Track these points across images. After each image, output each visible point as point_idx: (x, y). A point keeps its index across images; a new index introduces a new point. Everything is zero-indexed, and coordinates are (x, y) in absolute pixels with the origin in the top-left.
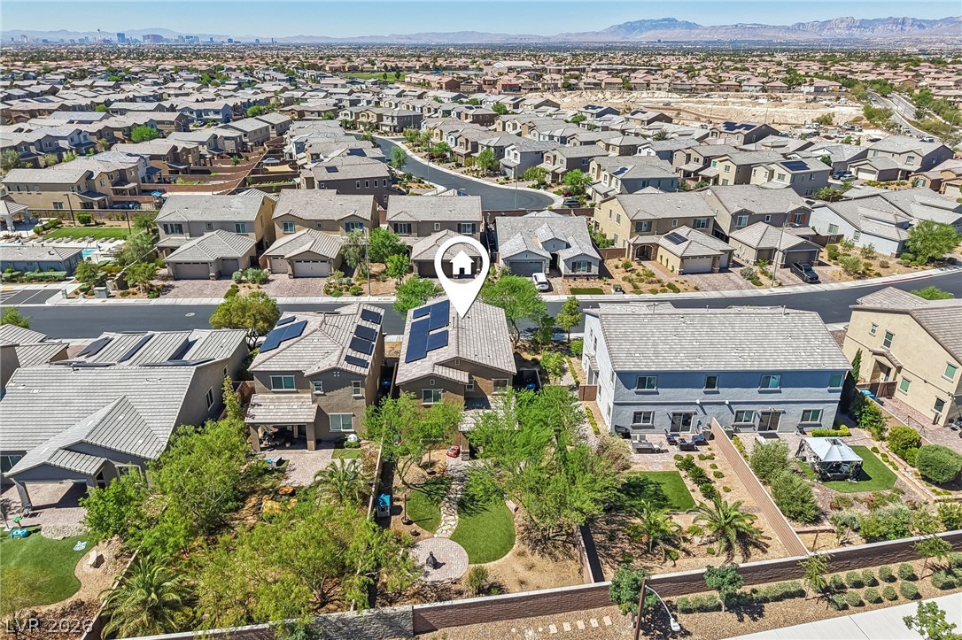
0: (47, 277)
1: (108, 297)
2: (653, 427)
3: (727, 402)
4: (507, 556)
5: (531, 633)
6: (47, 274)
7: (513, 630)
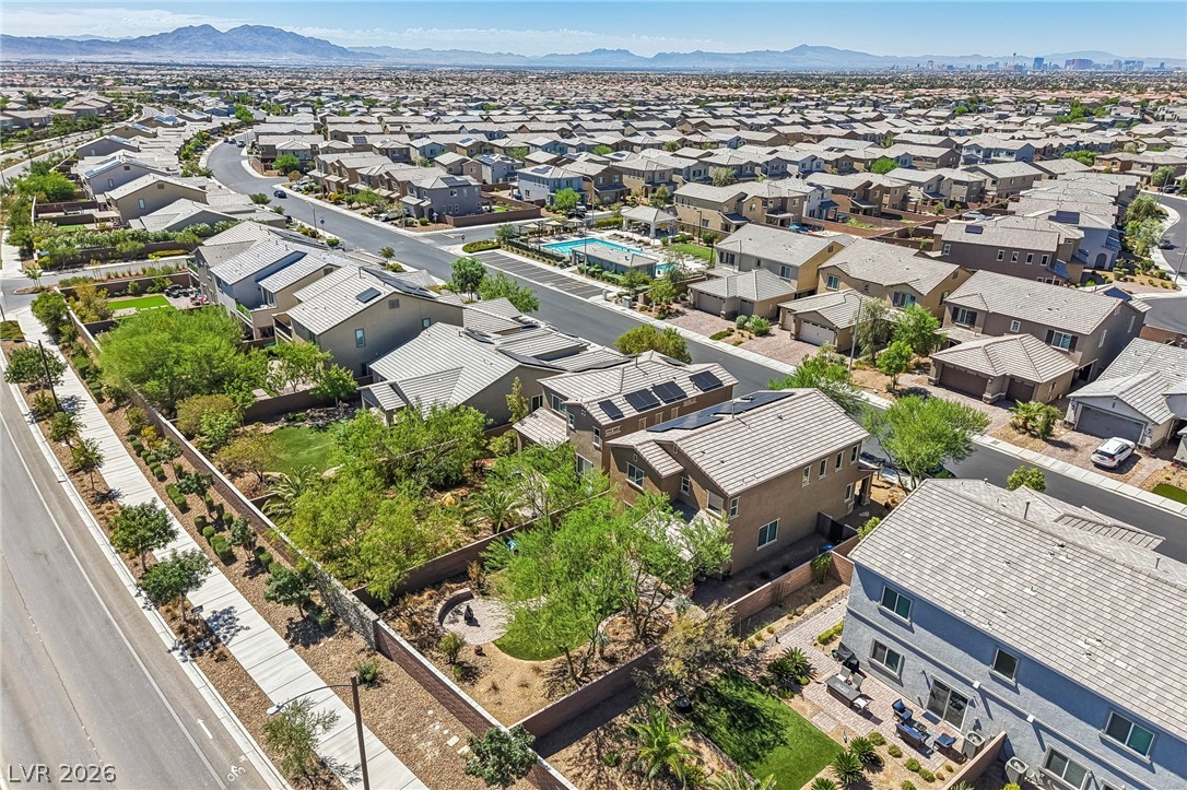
0: (613, 279)
1: (630, 308)
2: (900, 682)
3: (1031, 718)
4: (526, 662)
5: (438, 727)
6: (615, 276)
7: (430, 712)
